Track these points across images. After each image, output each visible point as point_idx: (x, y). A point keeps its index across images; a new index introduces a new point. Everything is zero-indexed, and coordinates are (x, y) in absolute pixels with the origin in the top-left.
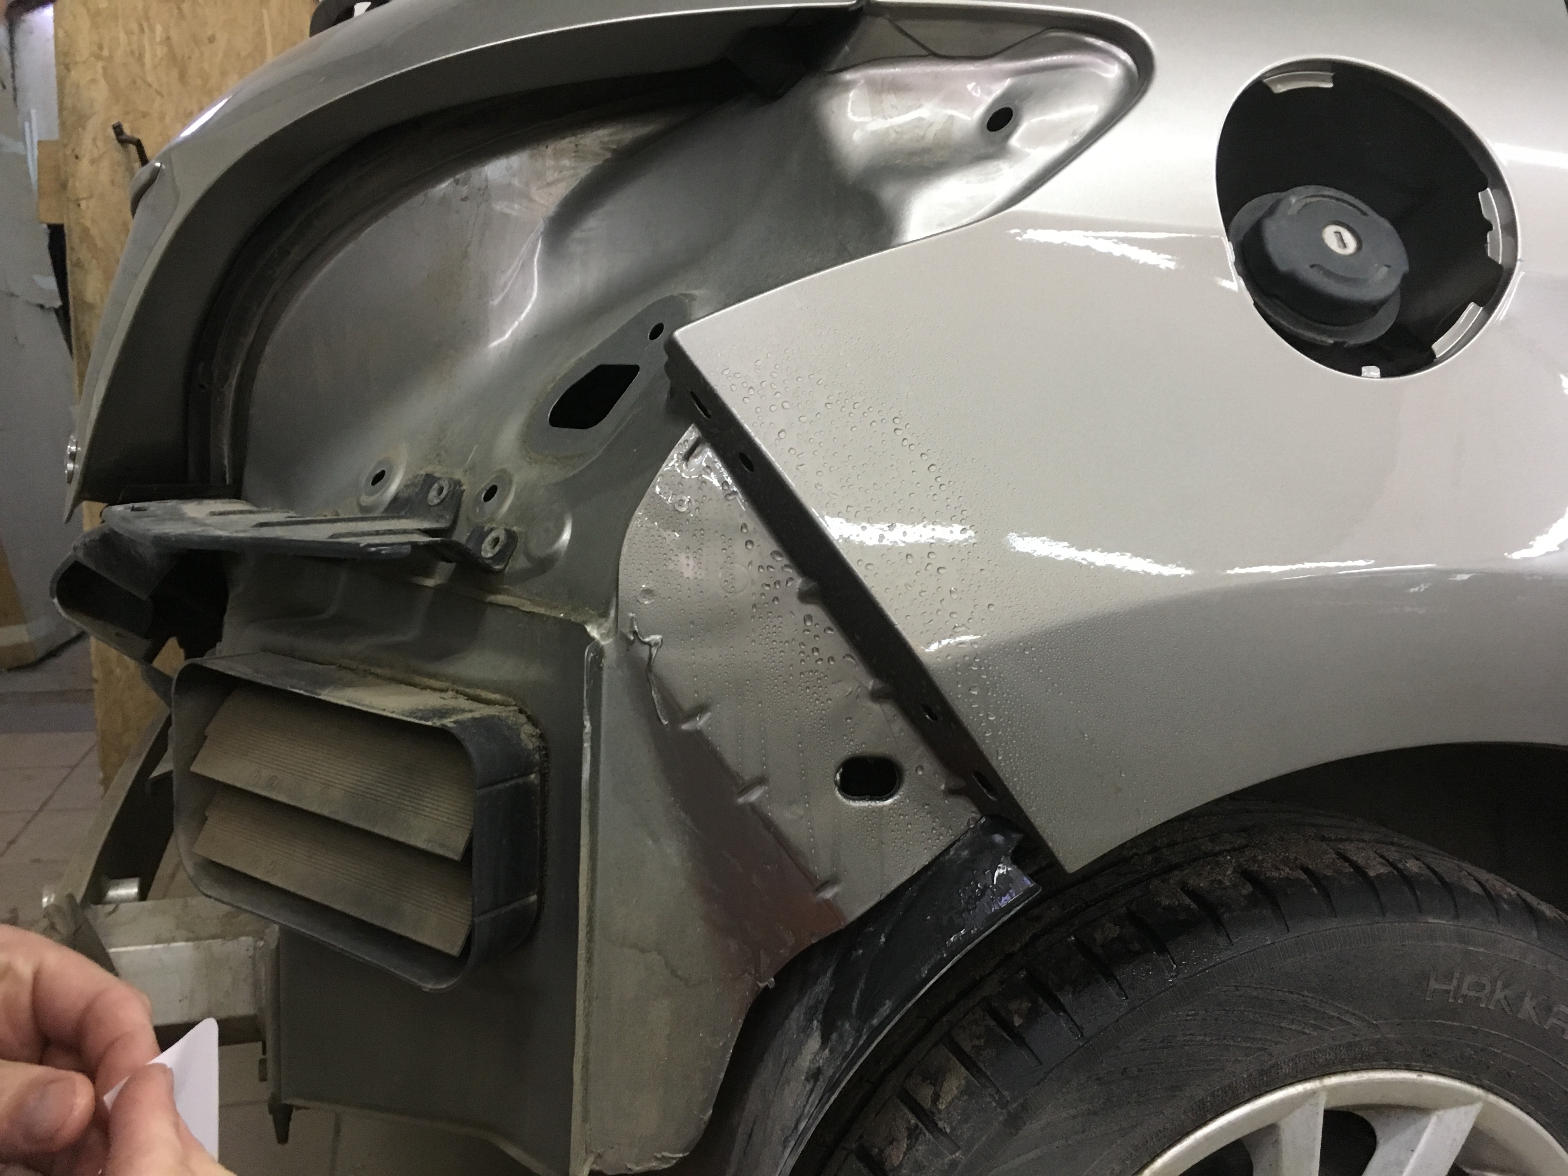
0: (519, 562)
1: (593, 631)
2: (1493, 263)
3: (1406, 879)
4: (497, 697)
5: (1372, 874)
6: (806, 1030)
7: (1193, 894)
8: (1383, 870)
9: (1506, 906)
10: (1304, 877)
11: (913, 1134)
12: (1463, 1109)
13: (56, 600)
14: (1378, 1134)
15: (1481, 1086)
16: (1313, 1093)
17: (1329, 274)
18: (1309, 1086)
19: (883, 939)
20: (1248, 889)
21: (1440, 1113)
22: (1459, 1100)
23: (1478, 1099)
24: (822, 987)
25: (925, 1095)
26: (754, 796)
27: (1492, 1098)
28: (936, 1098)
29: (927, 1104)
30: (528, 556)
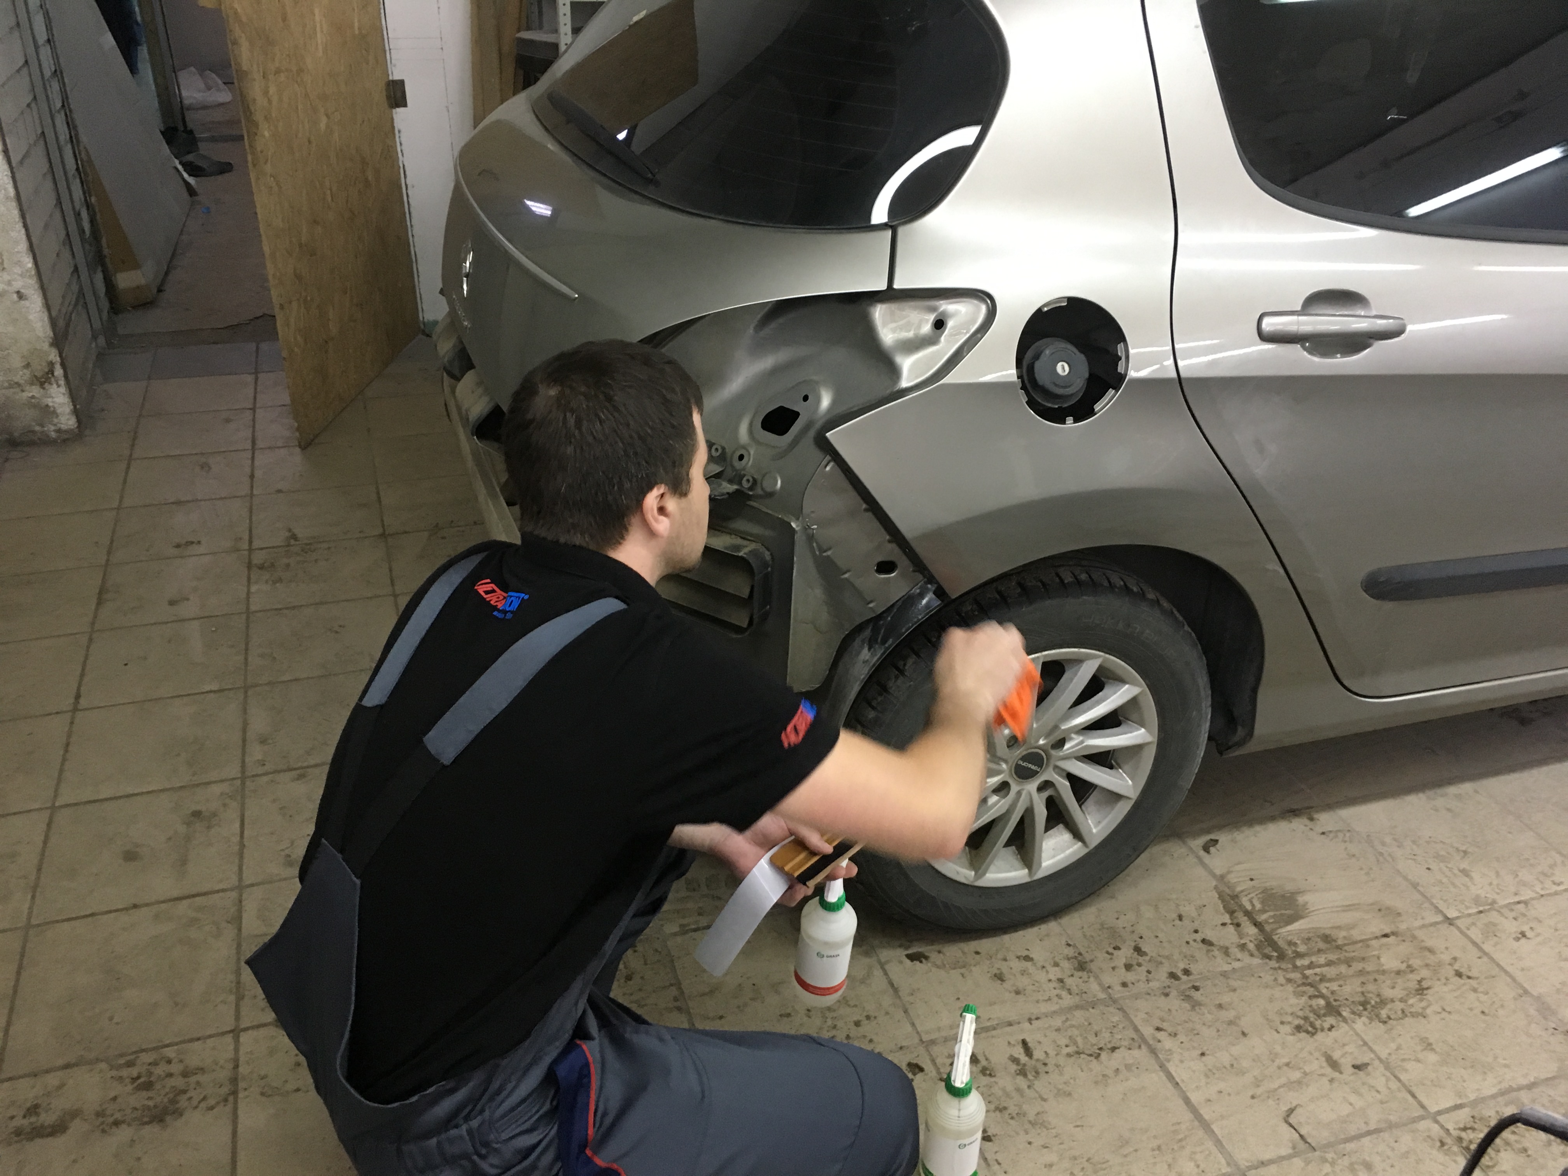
0: (759, 491)
1: (794, 525)
2: (1120, 374)
3: (1079, 583)
4: (752, 539)
5: (1066, 581)
6: (862, 647)
7: (999, 593)
8: (1071, 580)
9: (1117, 590)
10: (1040, 584)
11: (897, 678)
12: (1097, 660)
13: (475, 437)
14: (1066, 668)
15: (1102, 652)
16: (1038, 657)
17: (1056, 385)
18: (1036, 655)
19: (889, 618)
20: (1019, 590)
21: (1087, 661)
22: (1096, 657)
23: (1100, 656)
24: (867, 633)
25: (901, 664)
26: (846, 576)
27: (1107, 656)
28: (905, 665)
29: (901, 667)
30: (763, 489)
